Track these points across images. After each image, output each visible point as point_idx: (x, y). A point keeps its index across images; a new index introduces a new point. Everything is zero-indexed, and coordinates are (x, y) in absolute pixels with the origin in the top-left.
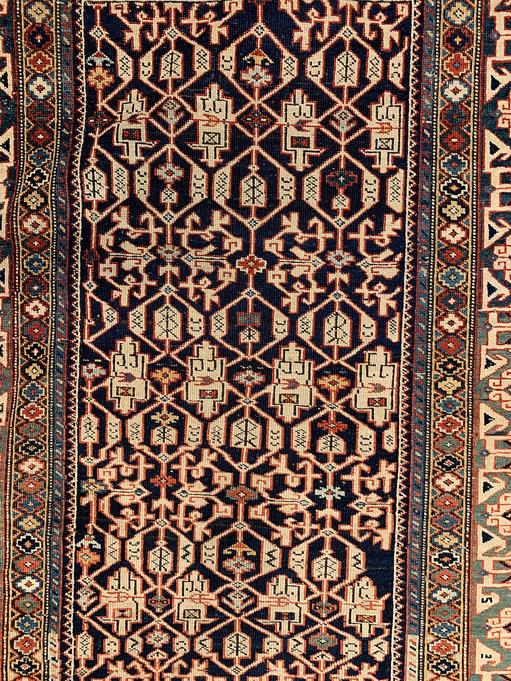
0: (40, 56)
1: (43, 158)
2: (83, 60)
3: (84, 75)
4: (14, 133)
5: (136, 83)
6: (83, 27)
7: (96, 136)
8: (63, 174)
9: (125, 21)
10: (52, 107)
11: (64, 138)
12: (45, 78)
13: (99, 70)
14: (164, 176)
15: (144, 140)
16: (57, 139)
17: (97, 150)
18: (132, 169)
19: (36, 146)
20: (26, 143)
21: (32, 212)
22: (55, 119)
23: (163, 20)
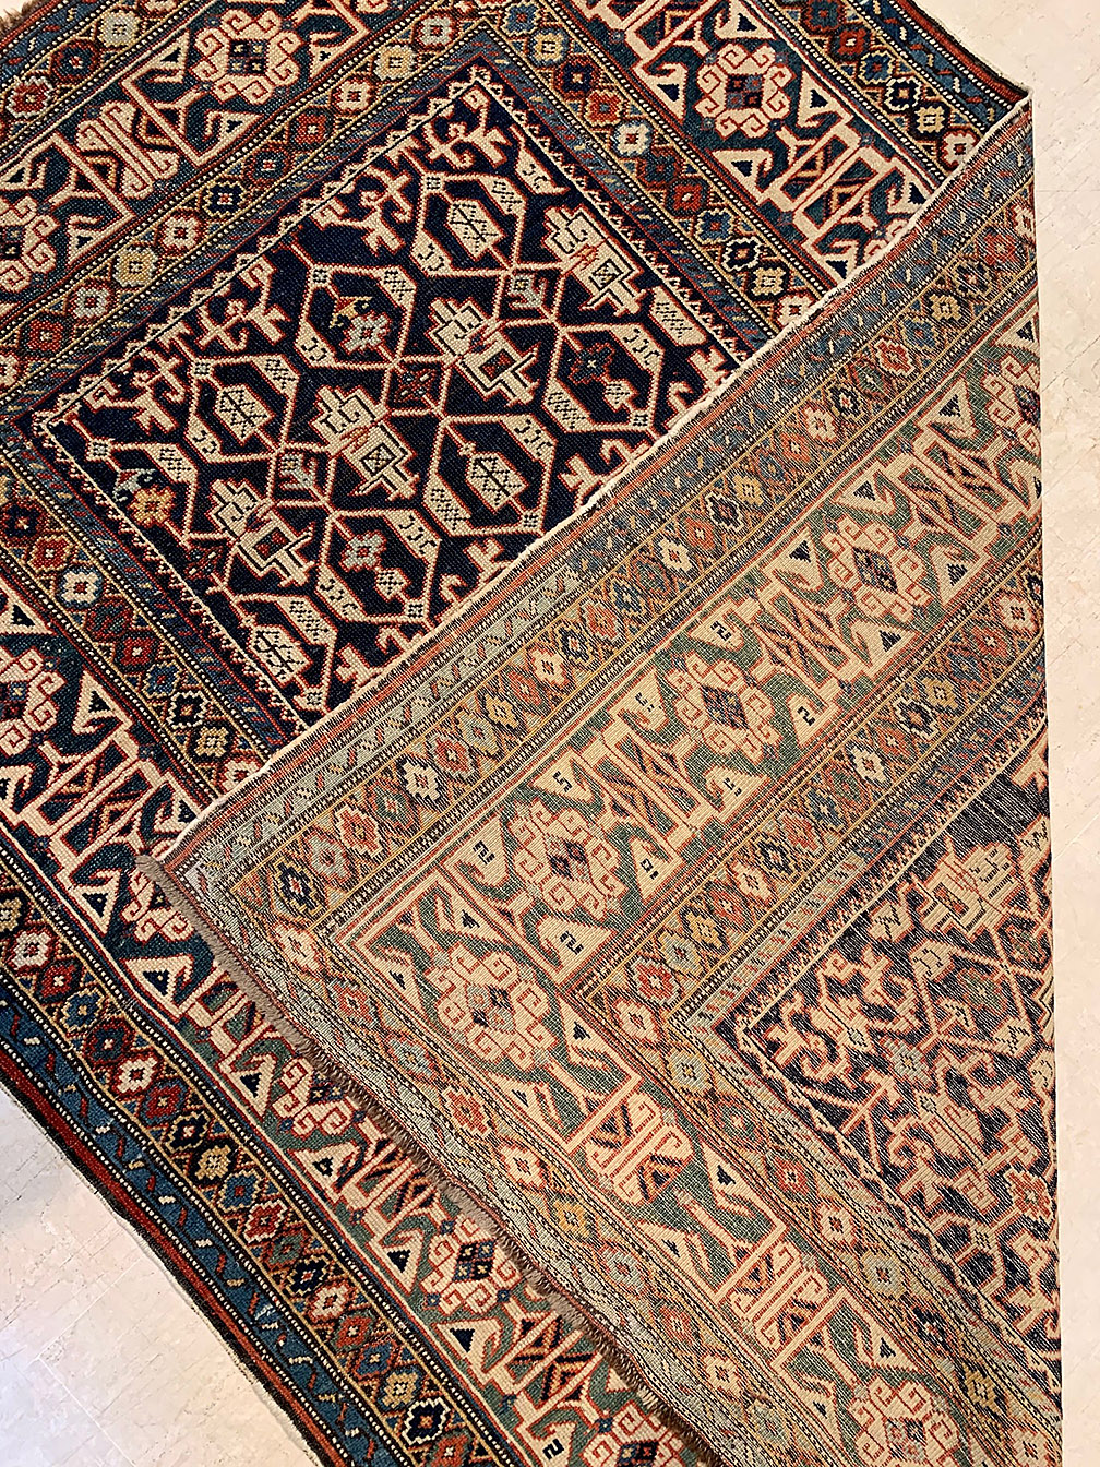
0: (44, 546)
1: (169, 675)
2: (109, 501)
3: (127, 520)
4: (95, 678)
5: (208, 473)
6: (71, 459)
7: (222, 586)
8: (222, 674)
9: (122, 404)
10: (117, 600)
11: (173, 626)
12: (76, 568)
13: (142, 496)
14: (360, 562)
15: (292, 538)
16: (165, 634)
17: (241, 603)
18: (308, 589)
19: (142, 669)
20: (124, 677)
21: (223, 760)
22: (137, 611)
23: (175, 361)
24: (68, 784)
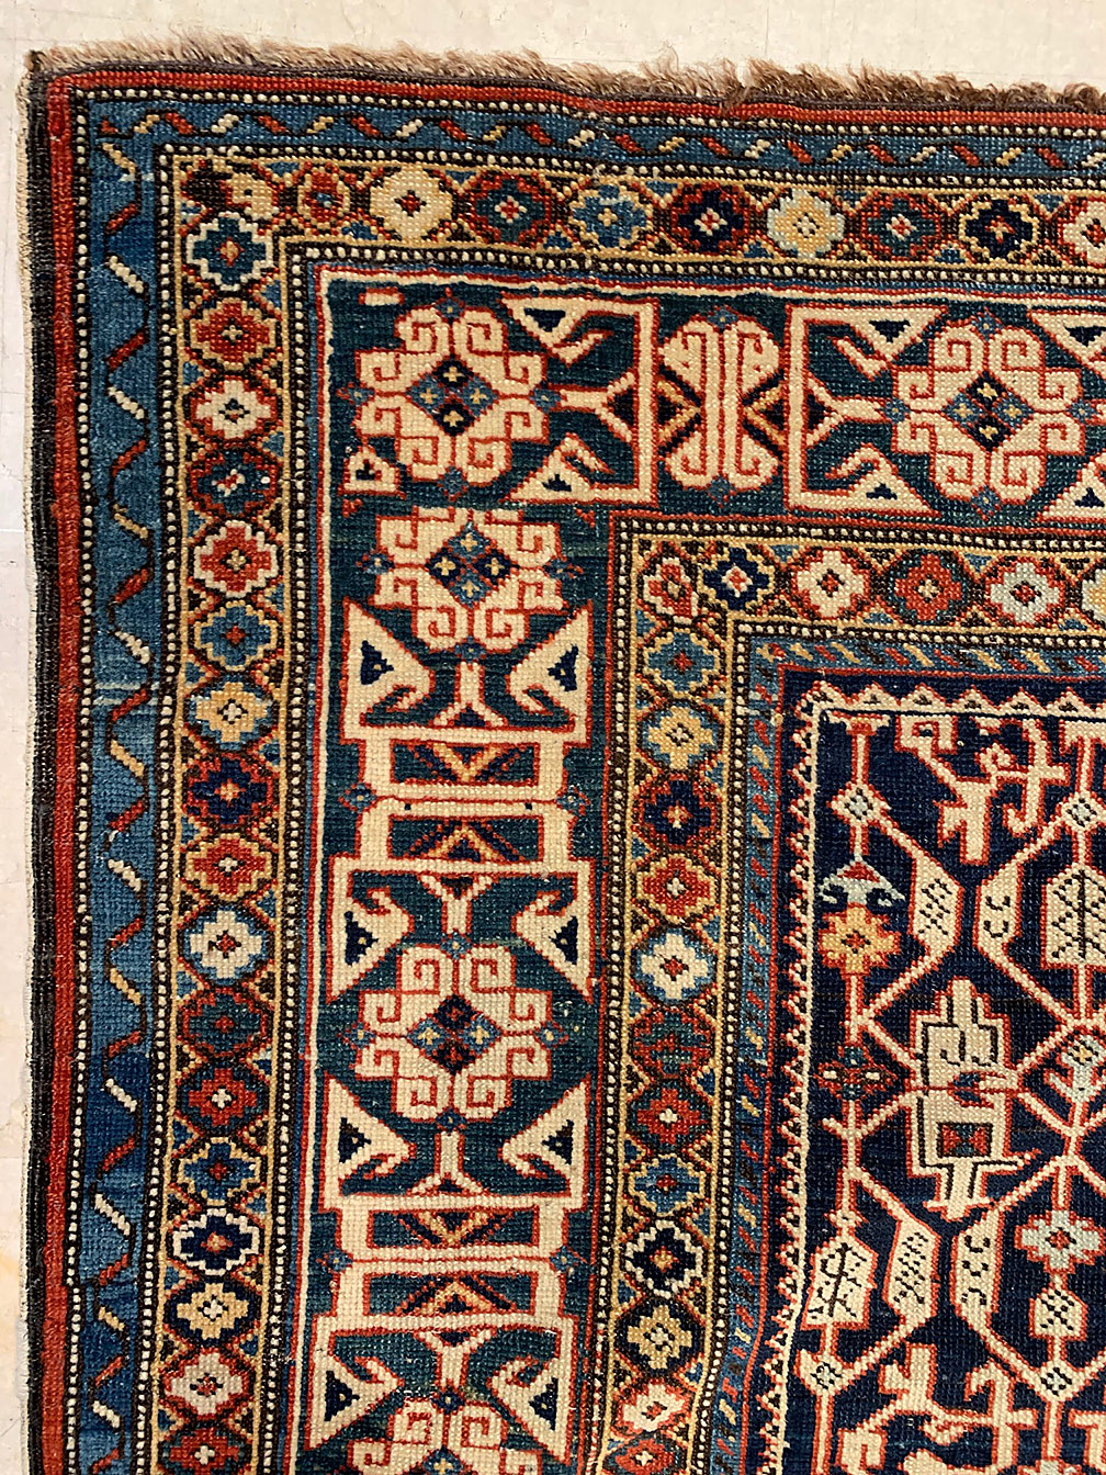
0: (676, 870)
1: (682, 1186)
2: (809, 885)
3: (809, 930)
4: (588, 1105)
5: (965, 959)
6: (812, 786)
7: (851, 1133)
8: (750, 1258)
9: (944, 772)
10: (704, 1025)
11: (743, 1127)
12: (692, 937)
13: (856, 919)
14: (1044, 1249)
15: (997, 1151)
16: (723, 1127)
17: (857, 1186)
18: (947, 1231)
19: (656, 1147)
20: (624, 1136)
21: (653, 1375)
22: (715, 1064)
23: (1059, 773)
24: (436, 1214)
